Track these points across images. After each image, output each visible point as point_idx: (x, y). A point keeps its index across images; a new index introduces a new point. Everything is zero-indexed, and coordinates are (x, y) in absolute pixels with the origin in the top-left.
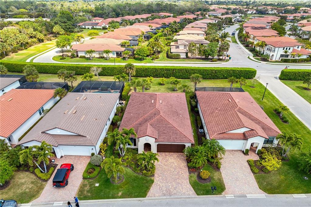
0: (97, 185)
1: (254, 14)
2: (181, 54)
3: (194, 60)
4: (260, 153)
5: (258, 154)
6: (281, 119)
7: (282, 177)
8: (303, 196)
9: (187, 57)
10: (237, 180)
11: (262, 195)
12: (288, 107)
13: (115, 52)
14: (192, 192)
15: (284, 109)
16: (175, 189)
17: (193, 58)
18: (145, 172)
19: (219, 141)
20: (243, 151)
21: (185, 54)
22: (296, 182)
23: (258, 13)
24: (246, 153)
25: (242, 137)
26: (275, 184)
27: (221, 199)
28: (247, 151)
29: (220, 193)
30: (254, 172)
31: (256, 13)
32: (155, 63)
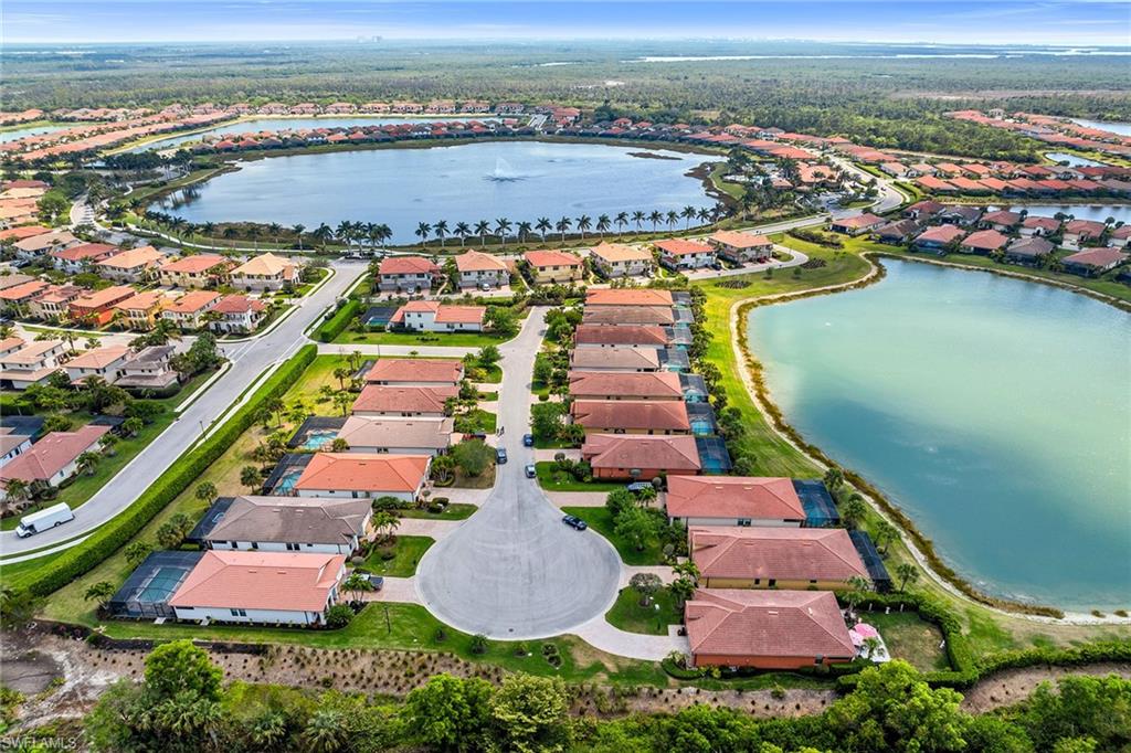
3: (195, 379)
9: (181, 382)
10: (488, 388)
11: (501, 385)
15: (415, 353)
17: (189, 379)
21: (176, 379)
25: (457, 371)
30: (483, 382)
32: (183, 411)
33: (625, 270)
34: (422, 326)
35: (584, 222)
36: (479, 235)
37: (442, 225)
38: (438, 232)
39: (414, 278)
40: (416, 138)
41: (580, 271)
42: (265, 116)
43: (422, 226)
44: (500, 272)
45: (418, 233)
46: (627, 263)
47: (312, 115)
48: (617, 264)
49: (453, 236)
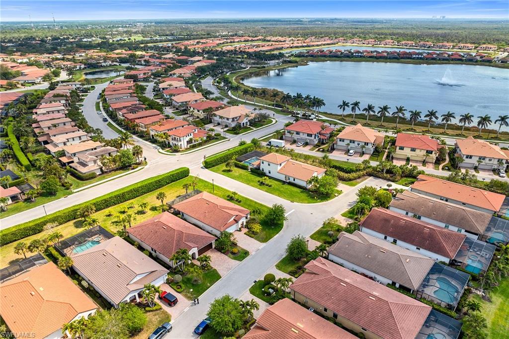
0: (192, 290)
1: (83, 69)
2: (95, 172)
3: (113, 173)
4: (247, 227)
5: (245, 227)
6: (236, 201)
7: (265, 232)
8: (277, 235)
9: (103, 172)
10: (249, 245)
11: (263, 245)
12: (236, 192)
13: (9, 198)
14: (238, 262)
15: (235, 193)
16: (229, 265)
17: (110, 171)
18: (206, 269)
19: (226, 230)
20: (238, 230)
21: (100, 170)
22: (271, 231)
23: (88, 67)
24: (240, 230)
25: (234, 222)
26: (265, 237)
27: (252, 256)
28: (240, 229)
29: (249, 255)
30: (252, 237)
31: (85, 68)
32: (76, 192)
33: (477, 164)
34: (270, 173)
35: (467, 118)
36: (379, 115)
37: (356, 104)
38: (353, 109)
39: (305, 136)
40: (414, 58)
41: (434, 156)
42: (350, 44)
43: (344, 103)
44: (367, 144)
45: (340, 106)
46: (482, 158)
47: (371, 45)
48: (471, 157)
49: (361, 112)
